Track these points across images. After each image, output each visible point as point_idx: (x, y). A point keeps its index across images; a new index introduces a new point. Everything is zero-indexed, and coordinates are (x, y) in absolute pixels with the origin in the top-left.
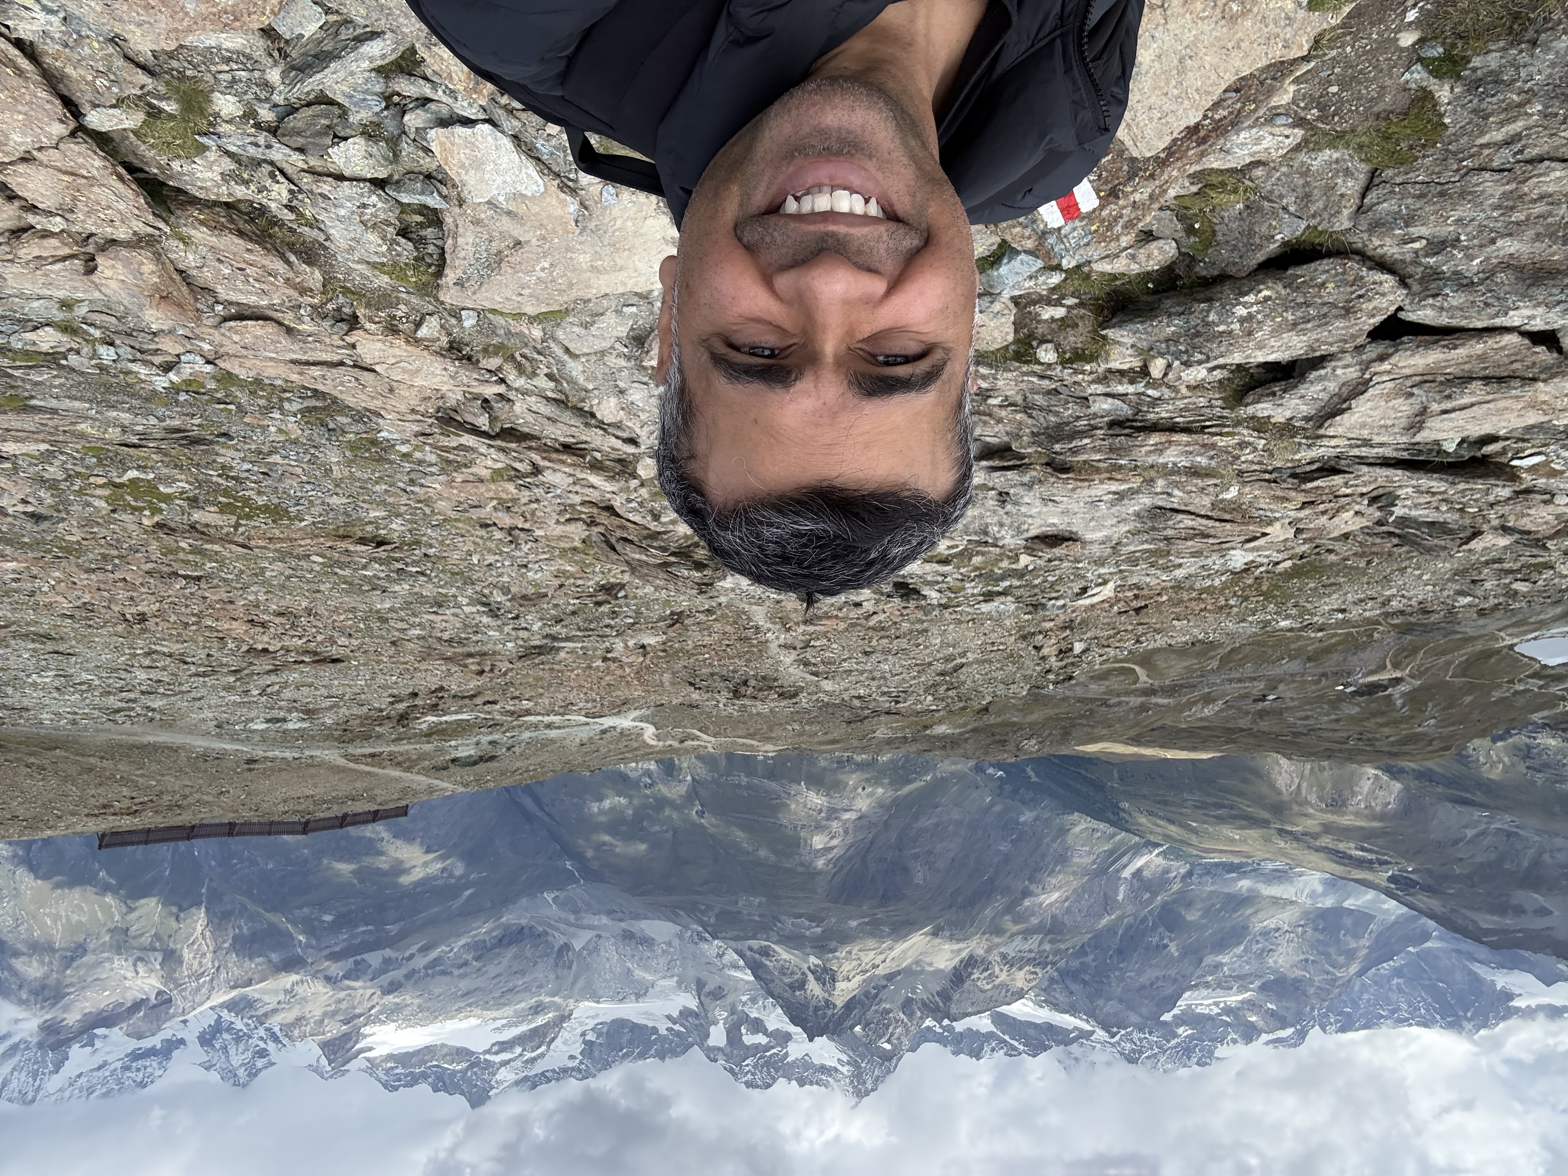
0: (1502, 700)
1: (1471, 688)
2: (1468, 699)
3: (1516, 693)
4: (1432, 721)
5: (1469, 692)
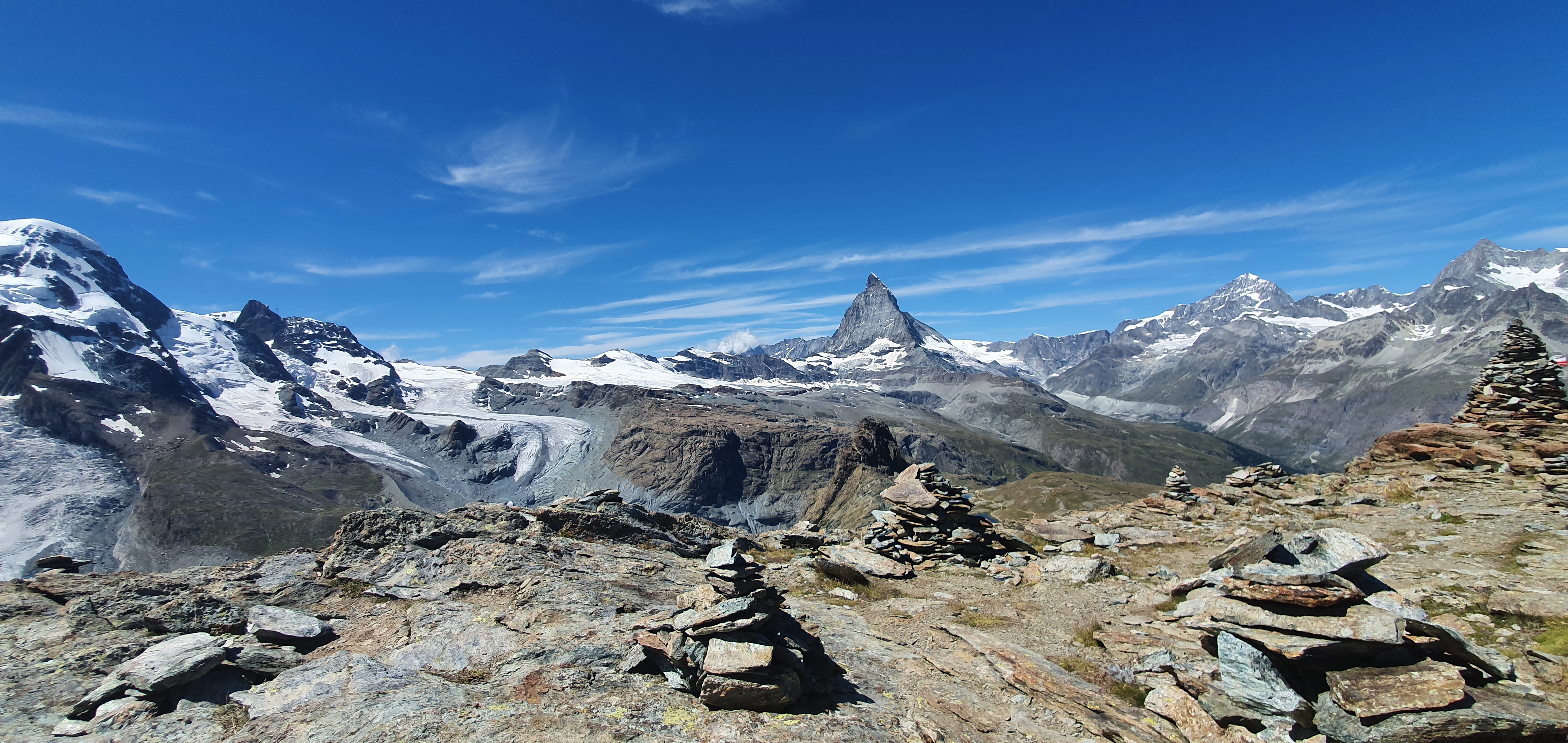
0: (1009, 499)
1: (1024, 507)
2: (1026, 502)
3: (1002, 502)
4: (1044, 492)
5: (1025, 506)
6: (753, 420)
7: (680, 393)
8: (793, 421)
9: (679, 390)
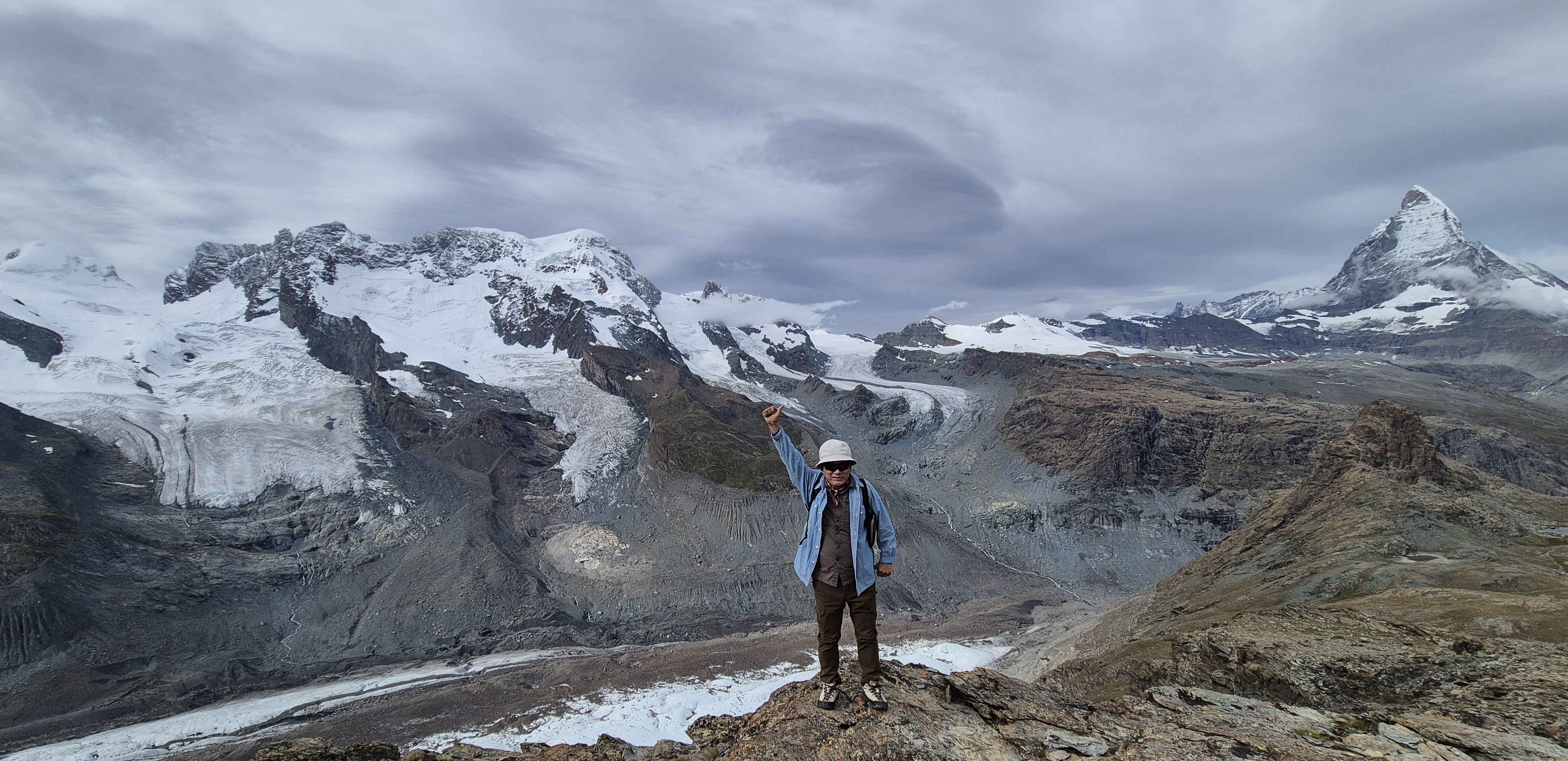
6: (1185, 396)
7: (1088, 362)
8: (1245, 399)
9: (1086, 358)
